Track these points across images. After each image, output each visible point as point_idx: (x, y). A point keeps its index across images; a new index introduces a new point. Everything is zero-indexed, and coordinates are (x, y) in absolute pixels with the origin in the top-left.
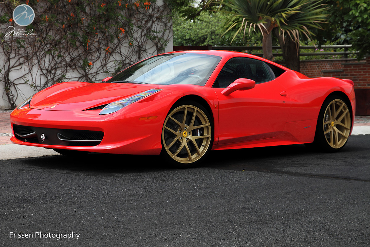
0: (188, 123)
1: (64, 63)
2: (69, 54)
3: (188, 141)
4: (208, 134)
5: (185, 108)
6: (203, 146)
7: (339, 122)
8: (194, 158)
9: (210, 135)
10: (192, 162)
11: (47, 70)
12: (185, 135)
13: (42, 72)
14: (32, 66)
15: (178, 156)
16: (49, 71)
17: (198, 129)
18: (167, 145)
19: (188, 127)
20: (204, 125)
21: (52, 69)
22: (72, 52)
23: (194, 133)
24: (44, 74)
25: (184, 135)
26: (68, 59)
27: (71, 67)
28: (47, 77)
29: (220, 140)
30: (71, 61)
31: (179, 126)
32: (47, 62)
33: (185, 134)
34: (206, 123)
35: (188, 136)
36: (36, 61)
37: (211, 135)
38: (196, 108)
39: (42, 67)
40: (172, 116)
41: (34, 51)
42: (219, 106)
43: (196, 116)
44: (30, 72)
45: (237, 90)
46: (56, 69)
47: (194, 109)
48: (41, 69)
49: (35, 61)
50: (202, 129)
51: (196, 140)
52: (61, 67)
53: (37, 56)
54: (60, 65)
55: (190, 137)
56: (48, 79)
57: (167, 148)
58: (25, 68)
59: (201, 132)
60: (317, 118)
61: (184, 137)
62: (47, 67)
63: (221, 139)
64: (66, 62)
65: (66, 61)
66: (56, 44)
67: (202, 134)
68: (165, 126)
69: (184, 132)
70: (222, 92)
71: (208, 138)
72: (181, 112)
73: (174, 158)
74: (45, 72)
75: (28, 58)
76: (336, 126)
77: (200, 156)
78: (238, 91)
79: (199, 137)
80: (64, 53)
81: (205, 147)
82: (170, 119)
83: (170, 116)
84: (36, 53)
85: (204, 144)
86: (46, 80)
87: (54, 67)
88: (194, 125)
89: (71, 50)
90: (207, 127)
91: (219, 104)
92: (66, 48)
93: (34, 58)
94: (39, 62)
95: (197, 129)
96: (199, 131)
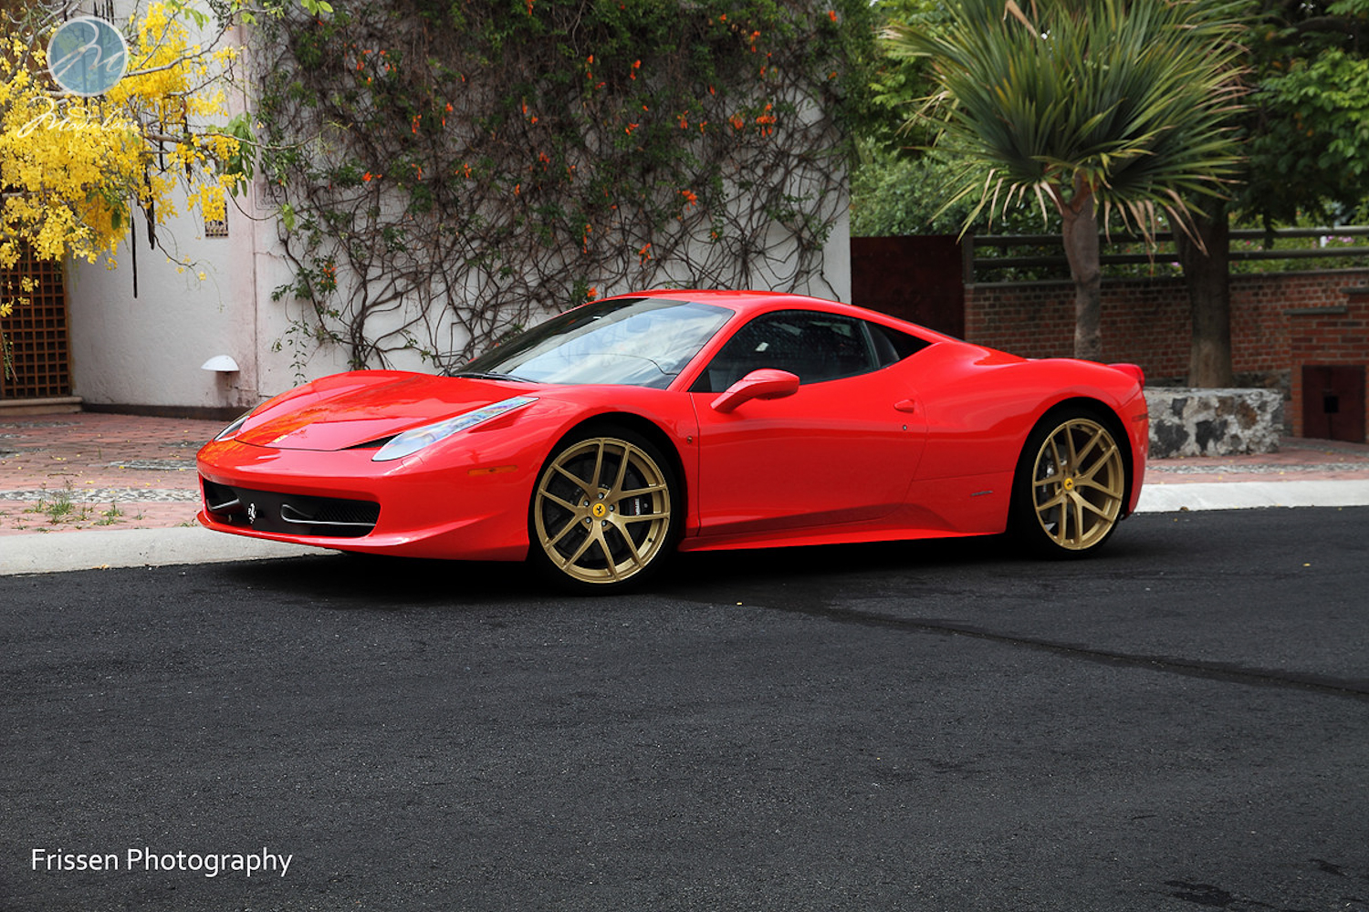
0: (608, 480)
1: (520, 291)
2: (536, 265)
3: (608, 527)
4: (663, 511)
5: (598, 446)
6: (649, 541)
7: (1087, 480)
8: (624, 569)
9: (667, 514)
10: (615, 581)
11: (472, 310)
12: (600, 512)
13: (458, 315)
14: (430, 300)
15: (578, 563)
16: (477, 314)
17: (637, 497)
18: (551, 537)
19: (608, 493)
20: (652, 487)
21: (486, 306)
22: (545, 260)
23: (625, 507)
24: (462, 322)
25: (596, 512)
26: (532, 280)
27: (539, 301)
28: (471, 331)
29: (702, 525)
30: (542, 285)
31: (583, 492)
32: (471, 288)
33: (599, 510)
34: (658, 483)
35: (607, 514)
36: (442, 287)
37: (669, 513)
38: (628, 446)
39: (457, 301)
40: (565, 466)
41: (437, 260)
42: (698, 440)
43: (630, 464)
44: (423, 315)
45: (751, 398)
46: (496, 307)
47: (623, 449)
48: (455, 309)
49: (438, 286)
50: (647, 499)
51: (628, 526)
52: (513, 302)
53: (444, 273)
54: (508, 296)
55: (612, 518)
56: (472, 335)
57: (548, 545)
58: (411, 307)
59: (646, 505)
60: (1014, 468)
61: (598, 519)
62: (471, 303)
63: (706, 522)
64: (527, 287)
65: (526, 283)
66: (496, 239)
67: (650, 511)
68: (541, 490)
69: (597, 506)
70: (714, 404)
71: (661, 520)
72: (590, 455)
73: (568, 569)
74: (465, 315)
75: (418, 279)
76: (1079, 490)
77: (640, 567)
78: (754, 400)
79: (638, 517)
80: (522, 262)
81: (654, 543)
82: (557, 474)
83: (556, 465)
84: (440, 265)
85: (652, 534)
86: (469, 338)
87: (493, 302)
88: (624, 488)
89: (541, 255)
90: (660, 492)
91: (702, 434)
92: (527, 249)
93: (437, 278)
94: (448, 289)
95: (633, 499)
96: (637, 503)
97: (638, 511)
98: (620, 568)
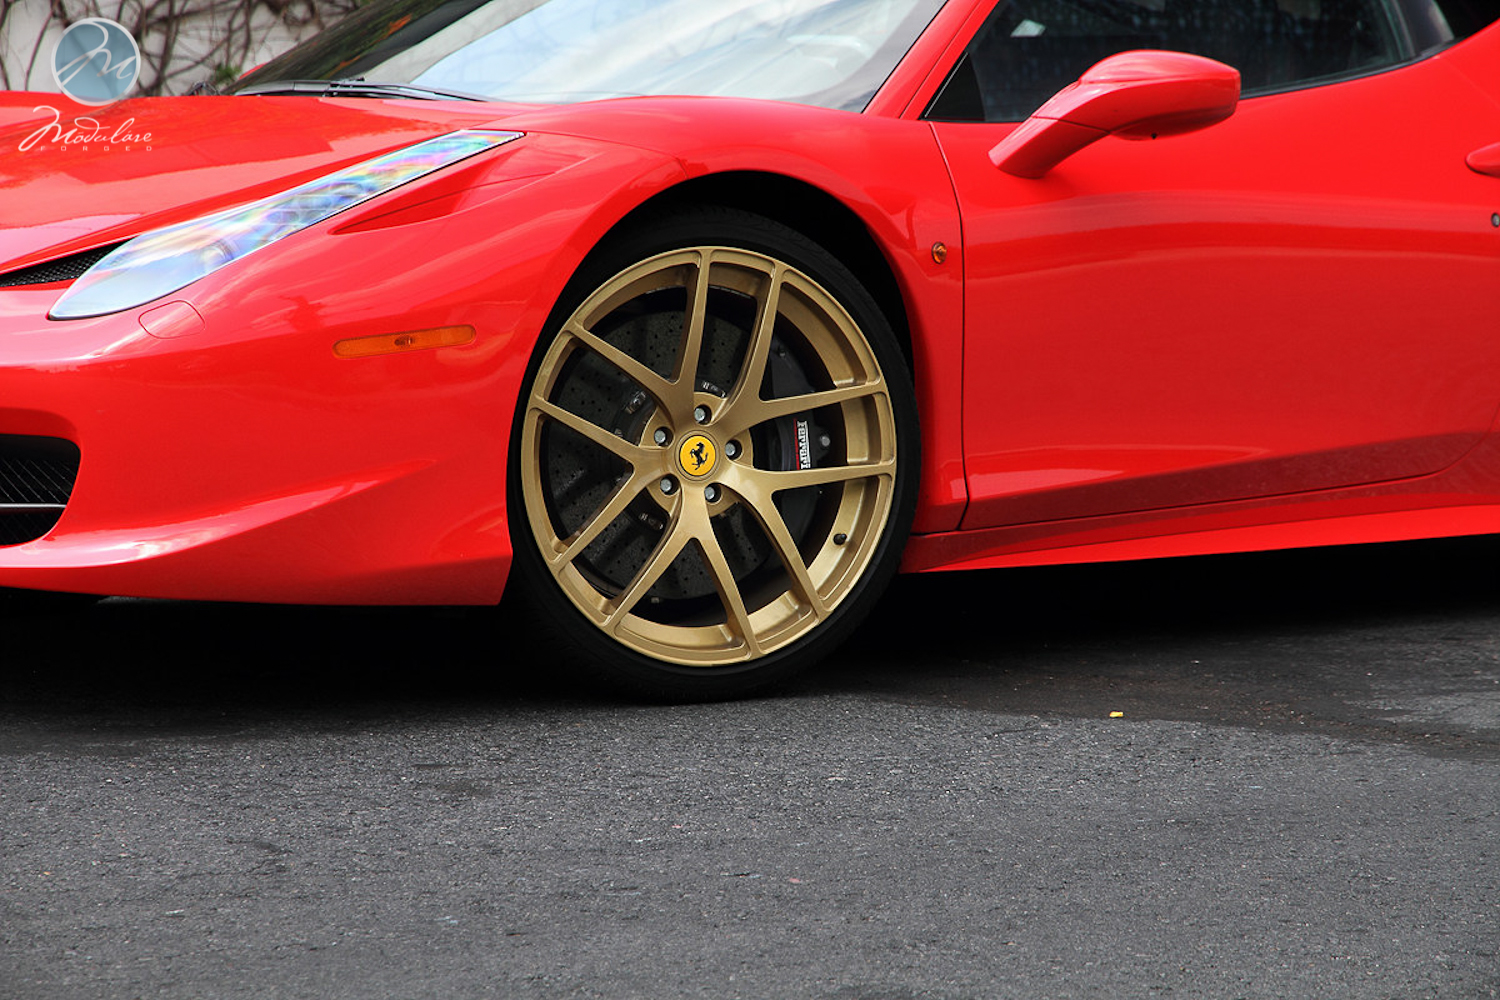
0: (721, 370)
3: (721, 506)
4: (875, 454)
5: (691, 270)
6: (839, 540)
8: (772, 625)
9: (888, 464)
10: (747, 658)
12: (700, 461)
15: (643, 609)
17: (801, 416)
18: (564, 534)
19: (720, 406)
20: (844, 388)
23: (770, 446)
25: (688, 461)
29: (975, 495)
31: (653, 401)
33: (697, 453)
34: (860, 374)
35: (719, 467)
37: (893, 461)
38: (778, 272)
40: (601, 329)
42: (961, 260)
43: (783, 326)
45: (1107, 132)
47: (764, 277)
50: (828, 421)
51: (779, 498)
55: (734, 476)
57: (559, 559)
59: (825, 441)
61: (694, 480)
63: (987, 486)
67: (833, 455)
68: (539, 398)
69: (692, 444)
70: (999, 153)
71: (871, 483)
72: (671, 298)
73: (617, 625)
77: (816, 614)
78: (1109, 137)
79: (806, 475)
81: (852, 548)
82: (578, 348)
83: (577, 324)
85: (845, 521)
88: (767, 392)
90: (867, 402)
91: (969, 242)
95: (791, 420)
96: (803, 432)
97: (805, 455)
98: (761, 620)
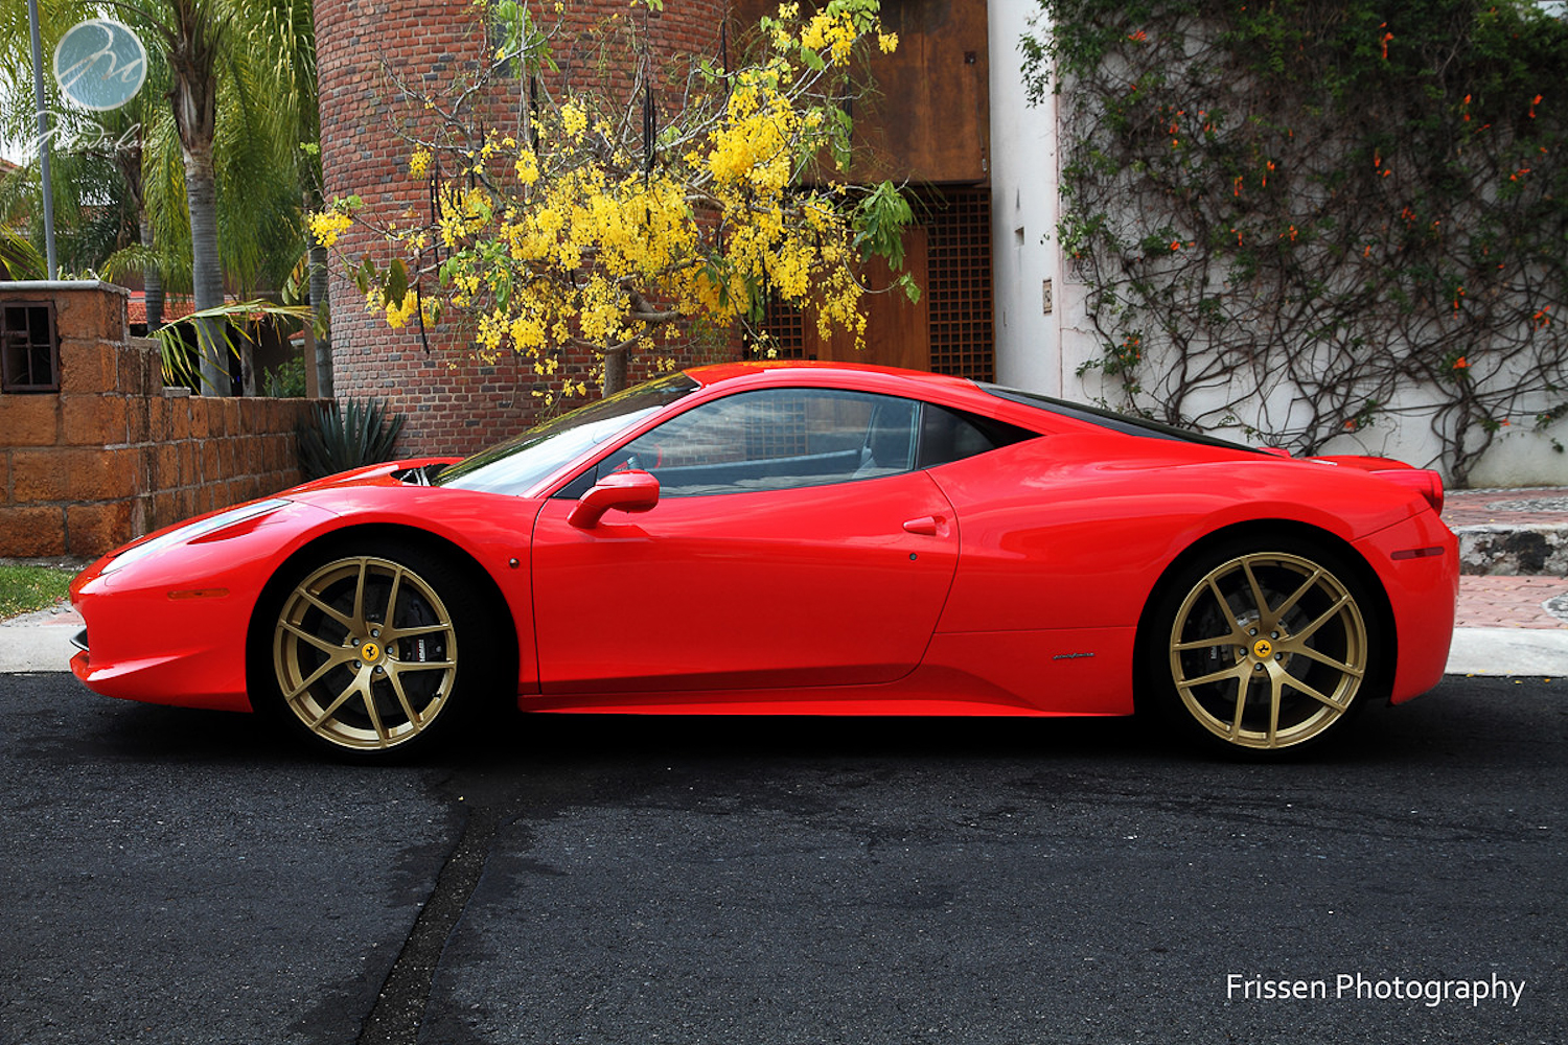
1: (1385, 364)
2: (1405, 335)
3: (377, 677)
5: (357, 568)
6: (438, 696)
9: (455, 662)
11: (1320, 385)
12: (371, 655)
13: (1302, 391)
14: (1267, 374)
16: (1327, 389)
17: (420, 636)
19: (379, 629)
21: (1340, 379)
22: (1417, 329)
23: (406, 650)
24: (1306, 397)
25: (365, 654)
26: (1400, 352)
27: (1410, 374)
28: (1315, 405)
30: (1412, 355)
32: (1320, 361)
33: (369, 651)
35: (380, 659)
36: (1283, 359)
38: (399, 569)
39: (1301, 375)
41: (1277, 331)
44: (1258, 389)
46: (1351, 382)
47: (392, 572)
48: (1299, 384)
49: (1277, 360)
50: (436, 640)
51: (404, 676)
52: (1371, 376)
53: (1285, 344)
54: (1366, 370)
55: (384, 664)
56: (1316, 411)
57: (291, 694)
58: (1244, 380)
59: (433, 649)
60: (1136, 619)
61: (368, 663)
62: (1319, 377)
64: (1393, 360)
65: (1391, 355)
66: (1348, 308)
68: (283, 621)
69: (367, 646)
70: (570, 516)
72: (347, 581)
73: (318, 726)
74: (1310, 390)
75: (1252, 353)
77: (414, 730)
79: (423, 664)
80: (1388, 332)
83: (302, 589)
84: (1280, 337)
86: (1311, 416)
87: (1347, 376)
88: (398, 625)
89: (1412, 323)
92: (1395, 317)
93: (1275, 350)
94: (1290, 361)
95: (415, 638)
96: (421, 645)
97: (422, 655)
